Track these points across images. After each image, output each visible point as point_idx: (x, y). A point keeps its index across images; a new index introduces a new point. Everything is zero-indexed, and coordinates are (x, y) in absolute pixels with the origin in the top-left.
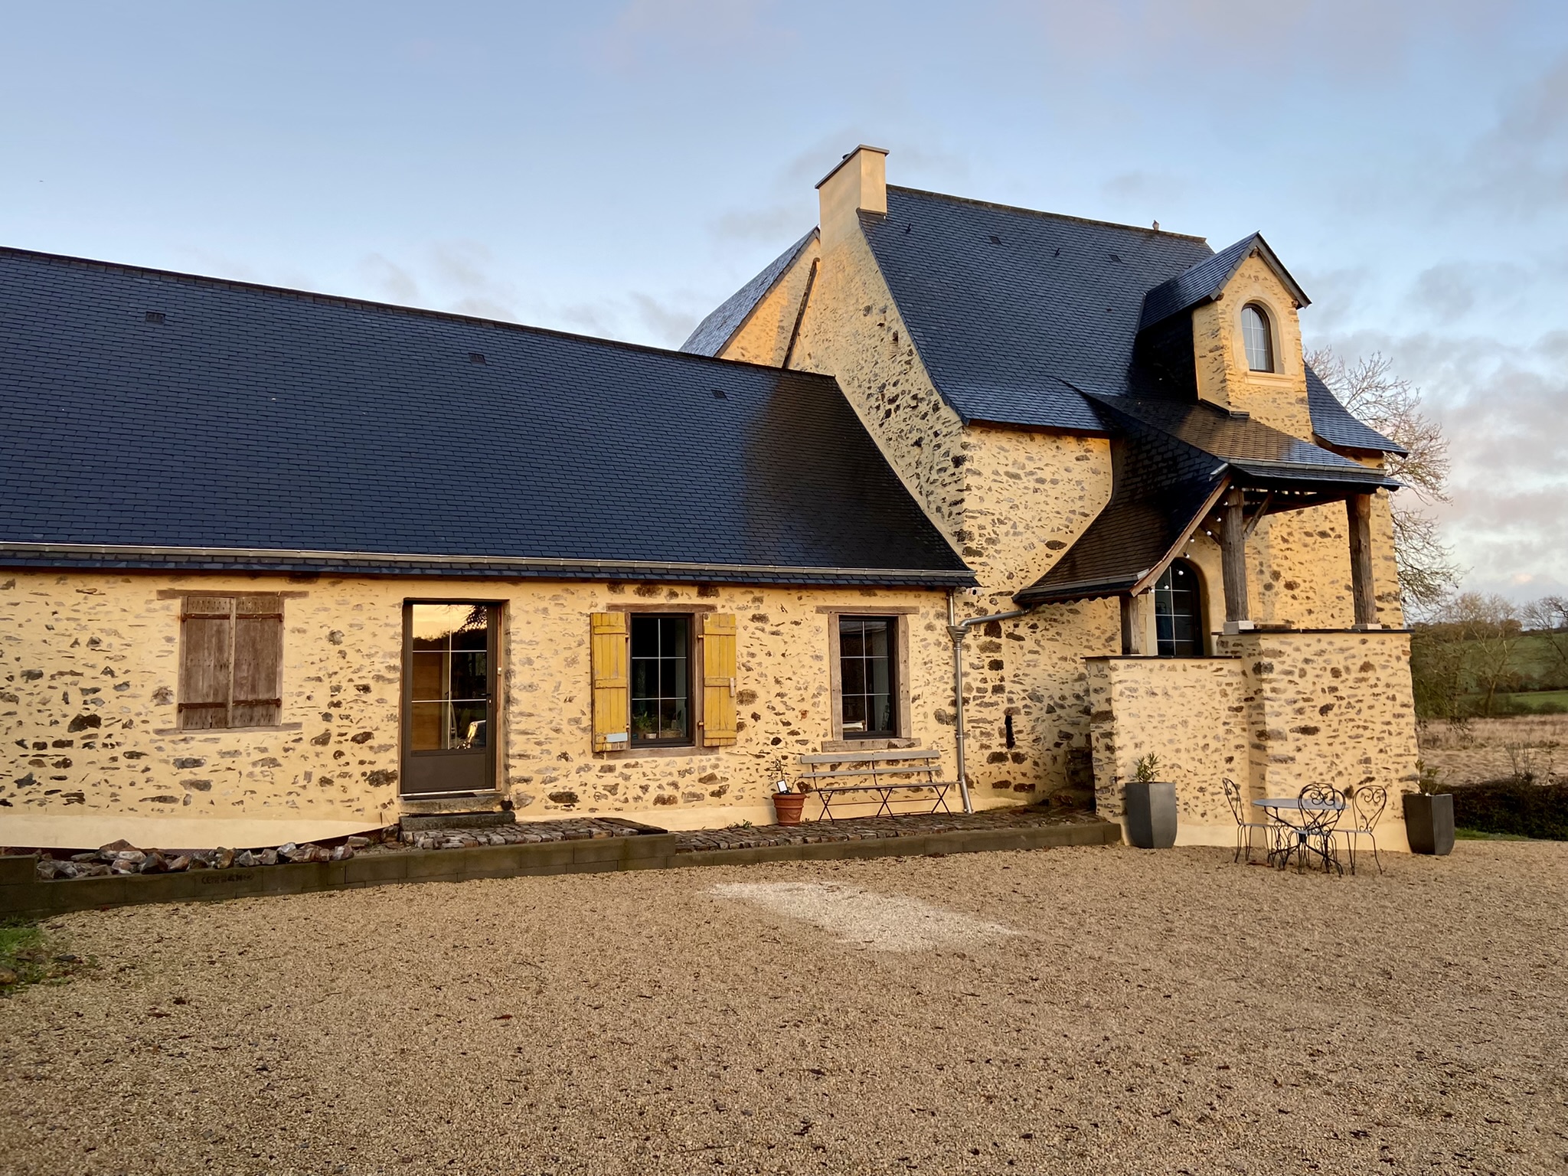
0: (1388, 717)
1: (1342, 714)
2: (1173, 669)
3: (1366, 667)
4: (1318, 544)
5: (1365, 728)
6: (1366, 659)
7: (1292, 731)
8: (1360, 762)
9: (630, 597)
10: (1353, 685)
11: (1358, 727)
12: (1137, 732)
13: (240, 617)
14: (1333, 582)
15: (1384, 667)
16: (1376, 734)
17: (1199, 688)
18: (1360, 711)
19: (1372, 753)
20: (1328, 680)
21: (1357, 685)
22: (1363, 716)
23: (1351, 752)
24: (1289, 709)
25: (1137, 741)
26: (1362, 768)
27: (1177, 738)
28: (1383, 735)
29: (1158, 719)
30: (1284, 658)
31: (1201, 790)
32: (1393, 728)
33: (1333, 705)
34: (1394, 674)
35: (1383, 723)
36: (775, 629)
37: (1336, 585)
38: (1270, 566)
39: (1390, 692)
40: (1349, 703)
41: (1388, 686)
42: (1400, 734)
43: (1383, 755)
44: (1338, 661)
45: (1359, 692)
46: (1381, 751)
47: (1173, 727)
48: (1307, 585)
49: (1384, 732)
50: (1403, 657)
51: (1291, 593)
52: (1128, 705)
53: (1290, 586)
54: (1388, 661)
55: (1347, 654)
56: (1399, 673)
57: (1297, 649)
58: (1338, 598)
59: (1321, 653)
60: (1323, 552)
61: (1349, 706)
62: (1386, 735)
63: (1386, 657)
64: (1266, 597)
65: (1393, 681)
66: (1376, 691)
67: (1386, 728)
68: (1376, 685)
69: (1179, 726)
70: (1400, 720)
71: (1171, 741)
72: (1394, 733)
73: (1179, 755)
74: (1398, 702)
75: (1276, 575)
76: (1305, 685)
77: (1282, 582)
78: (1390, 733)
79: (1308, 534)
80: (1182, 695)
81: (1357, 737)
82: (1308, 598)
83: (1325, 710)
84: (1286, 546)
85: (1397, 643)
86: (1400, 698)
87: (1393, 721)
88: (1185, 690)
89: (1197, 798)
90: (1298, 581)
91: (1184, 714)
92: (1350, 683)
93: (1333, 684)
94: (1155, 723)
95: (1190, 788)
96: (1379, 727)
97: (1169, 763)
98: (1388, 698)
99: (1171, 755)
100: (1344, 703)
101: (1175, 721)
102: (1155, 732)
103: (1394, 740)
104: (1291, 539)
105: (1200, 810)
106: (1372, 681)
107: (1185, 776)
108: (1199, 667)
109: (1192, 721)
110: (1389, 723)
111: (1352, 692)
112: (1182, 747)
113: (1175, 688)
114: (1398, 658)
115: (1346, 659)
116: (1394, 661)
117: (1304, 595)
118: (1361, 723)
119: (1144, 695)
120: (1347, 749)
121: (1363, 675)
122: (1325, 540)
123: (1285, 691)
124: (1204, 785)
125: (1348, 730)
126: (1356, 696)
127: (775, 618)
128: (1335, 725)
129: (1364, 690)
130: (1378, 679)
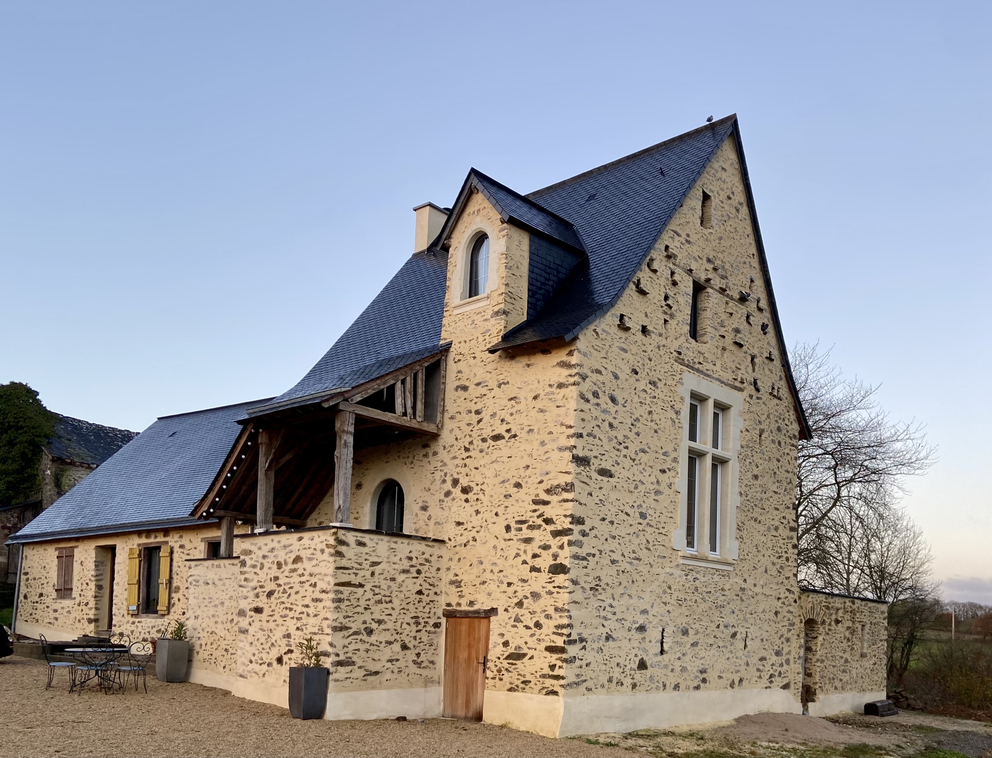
0: (307, 601)
1: (279, 598)
2: (219, 566)
3: (298, 559)
4: (491, 448)
5: (291, 609)
6: (297, 554)
7: (250, 610)
8: (284, 637)
9: (144, 540)
10: (288, 574)
11: (286, 608)
12: (196, 608)
13: (66, 556)
14: (503, 482)
15: (310, 559)
16: (297, 615)
17: (233, 580)
18: (289, 595)
19: (292, 631)
20: (275, 572)
21: (292, 574)
22: (291, 599)
23: (281, 628)
24: (251, 594)
25: (196, 614)
26: (285, 641)
27: (217, 614)
28: (301, 615)
29: (208, 600)
30: (252, 556)
31: (226, 650)
32: (311, 611)
33: (275, 591)
34: (316, 565)
35: (303, 606)
36: (188, 552)
37: (506, 484)
38: (452, 475)
39: (313, 580)
40: (284, 589)
41: (311, 575)
42: (316, 616)
43: (299, 633)
44: (281, 556)
45: (292, 580)
46: (298, 629)
47: (216, 606)
48: (479, 487)
49: (303, 613)
50: (327, 550)
51: (465, 496)
52: (194, 591)
53: (465, 490)
54: (313, 554)
55: (288, 549)
56: (322, 564)
57: (260, 548)
58: (505, 496)
59: (272, 550)
60: (497, 454)
61: (285, 592)
62: (304, 616)
63: (311, 551)
64: (445, 504)
65: (316, 570)
66: (303, 579)
67: (305, 610)
68: (303, 575)
69: (219, 605)
70: (318, 604)
71: (213, 616)
72: (312, 615)
73: (217, 625)
74: (318, 588)
75: (455, 482)
76: (262, 575)
77: (459, 488)
78: (308, 615)
79: (484, 440)
80: (224, 585)
81: (286, 616)
82: (477, 499)
83: (270, 594)
84: (467, 454)
85: (323, 538)
86: (321, 585)
87: (311, 604)
88: (225, 581)
89: (224, 656)
90: (473, 485)
91: (222, 597)
92: (286, 573)
93: (277, 575)
94: (206, 603)
95: (220, 648)
96: (300, 609)
97: (210, 631)
98: (311, 585)
99: (212, 624)
100: (281, 589)
101: (217, 602)
102: (206, 609)
103: (312, 621)
104: (471, 447)
105: (223, 664)
106: (300, 572)
107: (219, 640)
108: (233, 564)
109: (227, 603)
110: (307, 606)
111: (288, 580)
112: (219, 620)
113: (220, 580)
114: (322, 551)
115: (286, 554)
116: (318, 553)
117: (475, 497)
118: (289, 606)
119: (202, 584)
120: (277, 625)
121: (295, 566)
122: (498, 442)
123: (252, 580)
124: (228, 647)
125: (280, 610)
126: (290, 583)
127: (188, 546)
128: (273, 607)
129: (295, 579)
130: (305, 570)
